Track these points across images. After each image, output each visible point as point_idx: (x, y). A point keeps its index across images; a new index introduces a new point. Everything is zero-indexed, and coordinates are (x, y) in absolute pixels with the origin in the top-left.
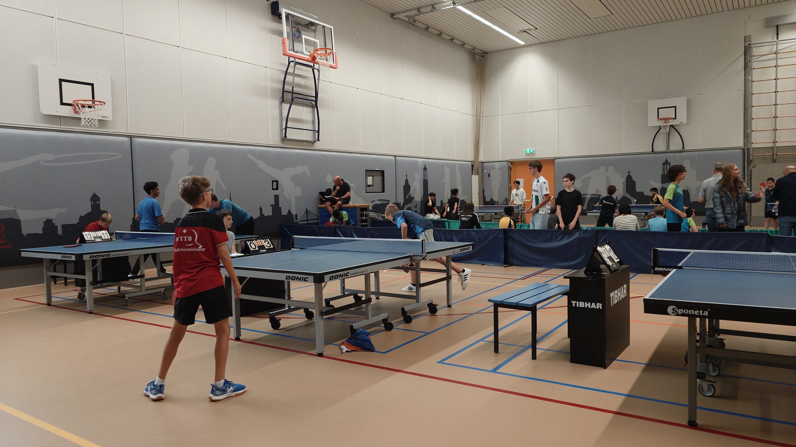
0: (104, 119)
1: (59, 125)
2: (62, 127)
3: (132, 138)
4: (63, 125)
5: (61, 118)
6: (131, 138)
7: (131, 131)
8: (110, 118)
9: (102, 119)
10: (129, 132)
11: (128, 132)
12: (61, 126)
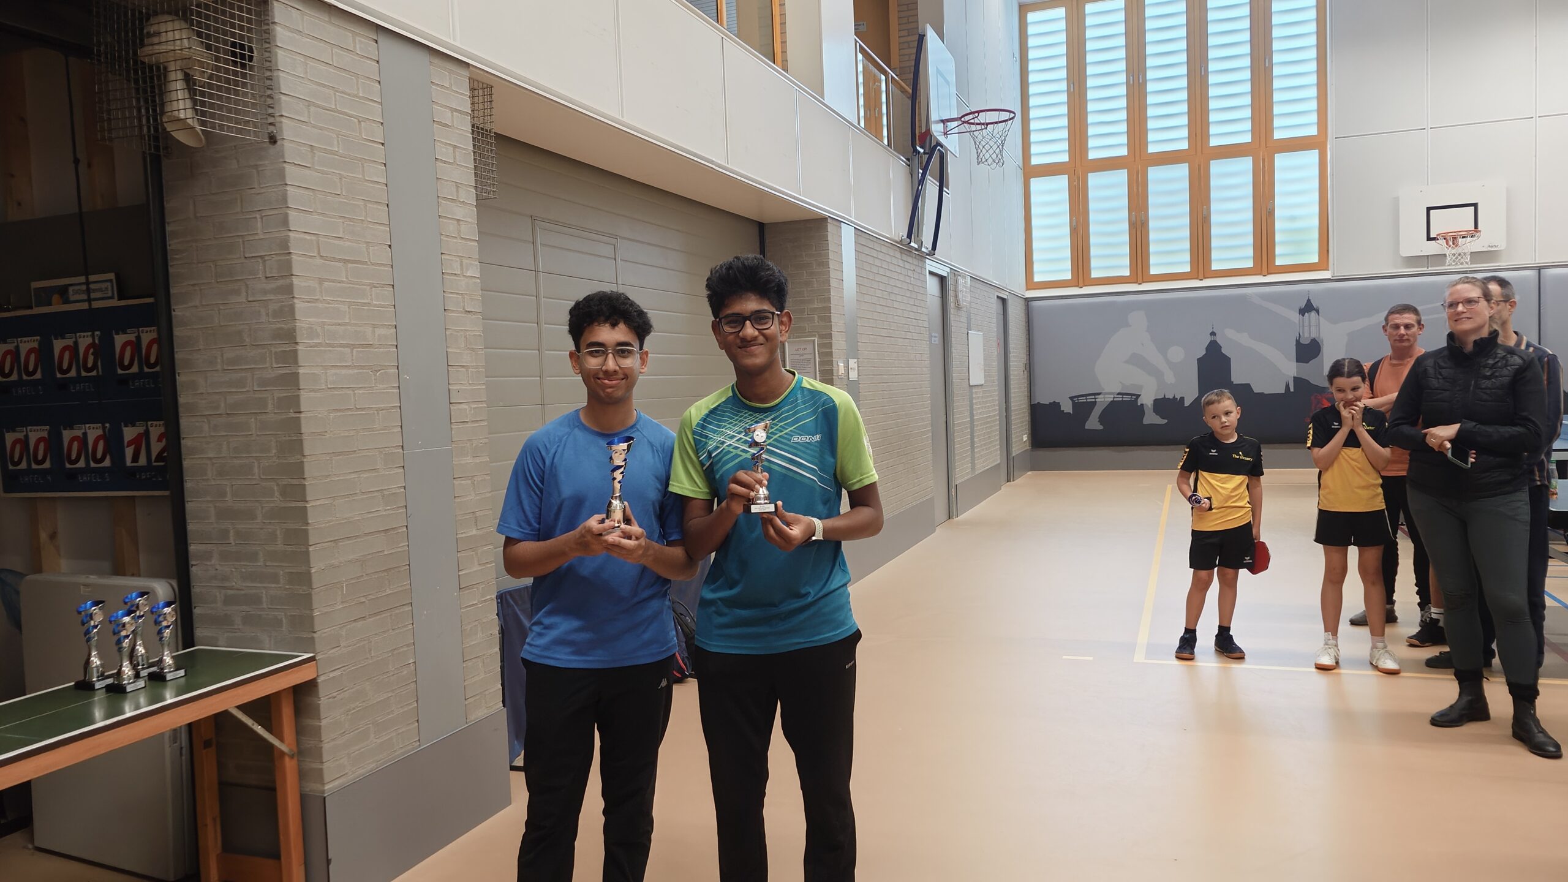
0: (1493, 249)
1: (1424, 267)
2: (1430, 269)
3: (1541, 270)
4: (1431, 267)
5: (1429, 257)
6: (1539, 270)
7: (1540, 261)
8: (1502, 245)
9: (1490, 249)
10: (1537, 262)
11: (1535, 260)
12: (1428, 268)
